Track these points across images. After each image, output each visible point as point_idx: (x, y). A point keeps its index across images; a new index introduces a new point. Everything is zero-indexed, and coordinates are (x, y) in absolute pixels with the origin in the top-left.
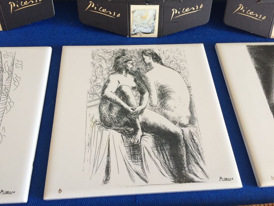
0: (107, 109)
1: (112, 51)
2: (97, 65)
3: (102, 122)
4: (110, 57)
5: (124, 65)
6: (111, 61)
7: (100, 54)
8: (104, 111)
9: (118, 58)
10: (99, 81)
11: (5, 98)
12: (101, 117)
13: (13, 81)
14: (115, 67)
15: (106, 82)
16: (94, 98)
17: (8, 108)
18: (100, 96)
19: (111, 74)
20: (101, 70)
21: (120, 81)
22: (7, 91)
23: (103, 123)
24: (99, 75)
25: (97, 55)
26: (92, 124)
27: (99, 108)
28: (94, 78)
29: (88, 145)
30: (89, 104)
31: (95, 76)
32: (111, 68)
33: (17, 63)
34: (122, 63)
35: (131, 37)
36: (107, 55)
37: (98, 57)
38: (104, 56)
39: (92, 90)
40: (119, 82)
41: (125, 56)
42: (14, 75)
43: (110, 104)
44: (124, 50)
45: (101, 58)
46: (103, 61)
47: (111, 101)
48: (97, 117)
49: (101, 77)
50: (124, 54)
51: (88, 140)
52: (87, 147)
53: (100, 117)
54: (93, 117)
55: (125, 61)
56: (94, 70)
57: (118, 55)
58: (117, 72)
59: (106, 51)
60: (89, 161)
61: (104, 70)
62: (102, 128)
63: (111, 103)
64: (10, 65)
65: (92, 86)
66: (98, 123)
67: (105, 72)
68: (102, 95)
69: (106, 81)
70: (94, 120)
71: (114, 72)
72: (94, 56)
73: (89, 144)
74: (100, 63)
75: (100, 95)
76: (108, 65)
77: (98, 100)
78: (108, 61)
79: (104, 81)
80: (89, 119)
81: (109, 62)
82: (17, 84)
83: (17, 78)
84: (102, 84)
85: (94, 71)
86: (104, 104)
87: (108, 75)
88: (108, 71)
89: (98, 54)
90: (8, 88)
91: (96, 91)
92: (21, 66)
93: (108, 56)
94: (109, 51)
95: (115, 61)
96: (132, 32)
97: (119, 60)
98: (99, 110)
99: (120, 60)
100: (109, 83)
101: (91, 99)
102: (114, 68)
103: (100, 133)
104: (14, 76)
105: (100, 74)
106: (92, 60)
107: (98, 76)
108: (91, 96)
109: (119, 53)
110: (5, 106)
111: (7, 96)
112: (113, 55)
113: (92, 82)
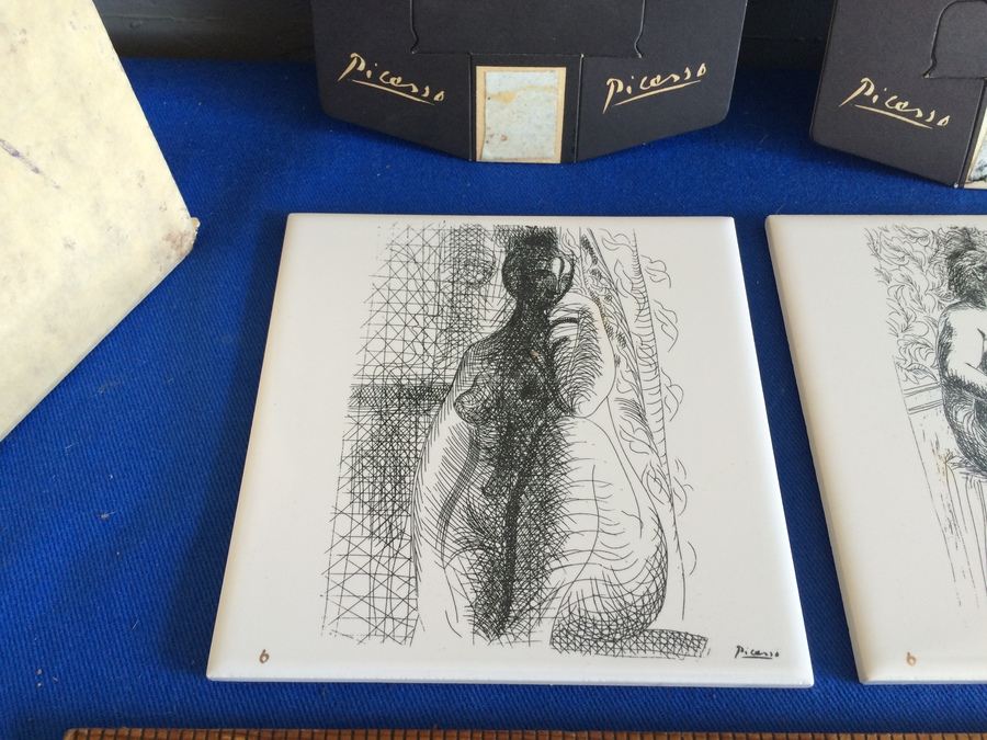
0: (972, 418)
1: (931, 235)
2: (897, 276)
3: (969, 458)
4: (930, 252)
5: (981, 278)
6: (937, 267)
7: (896, 243)
8: (965, 425)
9: (956, 255)
10: (918, 329)
11: (652, 375)
12: (960, 441)
13: (657, 325)
14: (956, 287)
15: (943, 331)
16: (922, 382)
17: (671, 402)
18: (938, 378)
19: (950, 307)
20: (914, 294)
21: (984, 331)
22: (649, 352)
23: (973, 463)
24: (913, 309)
25: (886, 247)
26: (942, 465)
27: (947, 414)
28: (901, 320)
29: (950, 526)
30: (913, 402)
31: (901, 312)
32: (945, 289)
33: (650, 265)
34: (973, 273)
35: (966, 186)
36: (917, 247)
37: (892, 251)
38: (907, 247)
39: (907, 357)
40: (983, 335)
41: (975, 249)
42: (652, 303)
43: (977, 402)
44: (965, 231)
45: (901, 255)
46: (912, 266)
47: (979, 395)
48: (950, 443)
49: (921, 317)
50: (971, 246)
51: (944, 515)
52: (948, 533)
53: (958, 442)
54: (937, 443)
55: (980, 267)
56: (892, 291)
57: (953, 248)
58: (967, 301)
59: (913, 234)
60: (968, 575)
61: (921, 293)
62: (976, 479)
63: (979, 398)
64: (631, 273)
65: (902, 343)
66: (957, 460)
67: (929, 301)
68: (942, 374)
69: (941, 328)
70: (943, 452)
71: (957, 301)
72: (878, 247)
73: (953, 525)
74: (904, 271)
75: (936, 372)
76: (931, 279)
77: (934, 388)
78: (927, 264)
79: (936, 330)
80: (926, 448)
81: (931, 270)
82: (670, 329)
83: (665, 313)
84: (932, 340)
85: (893, 298)
86: (959, 401)
87: (941, 311)
88: (937, 298)
89: (889, 242)
90: (651, 344)
91: (921, 361)
92: (665, 276)
93: (922, 249)
94: (920, 233)
95: (950, 266)
96: (973, 173)
97: (961, 263)
98: (949, 420)
99: (965, 262)
100: (950, 335)
101: (909, 385)
102: (953, 287)
103: (972, 493)
104: (655, 307)
105: (916, 306)
106: (875, 262)
107: (910, 313)
108: (910, 375)
109: (953, 241)
110: (658, 397)
111: (654, 367)
112: (935, 246)
113: (899, 332)
